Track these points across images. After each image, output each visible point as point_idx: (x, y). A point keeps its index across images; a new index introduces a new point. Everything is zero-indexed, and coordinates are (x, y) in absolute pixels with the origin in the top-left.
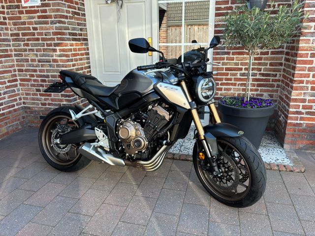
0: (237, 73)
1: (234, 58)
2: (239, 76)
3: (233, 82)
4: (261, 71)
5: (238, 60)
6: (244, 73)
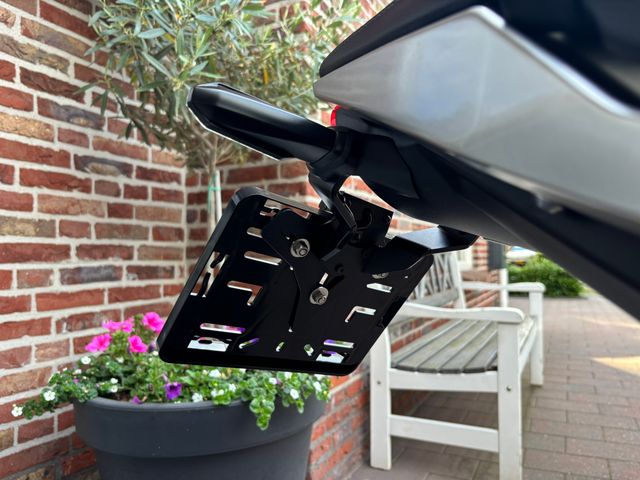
0: (50, 272)
1: (29, 197)
2: (57, 286)
3: (33, 314)
4: (130, 257)
5: (49, 212)
6: (79, 270)
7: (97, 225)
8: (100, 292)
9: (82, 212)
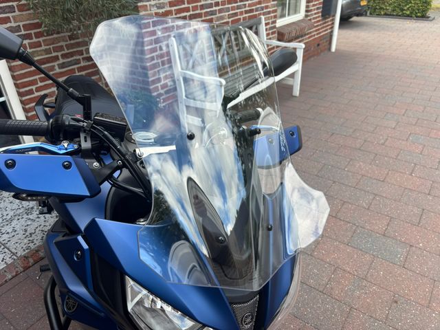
0: (54, 66)
1: (39, 42)
2: (58, 70)
4: (82, 54)
5: (48, 45)
6: (64, 63)
7: (66, 45)
8: (74, 69)
9: (59, 42)
